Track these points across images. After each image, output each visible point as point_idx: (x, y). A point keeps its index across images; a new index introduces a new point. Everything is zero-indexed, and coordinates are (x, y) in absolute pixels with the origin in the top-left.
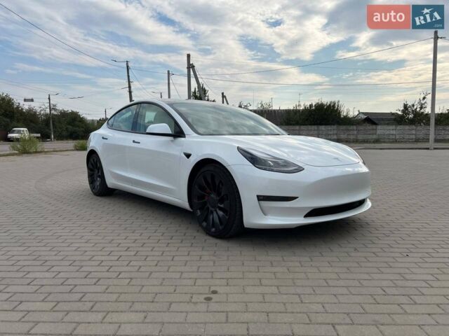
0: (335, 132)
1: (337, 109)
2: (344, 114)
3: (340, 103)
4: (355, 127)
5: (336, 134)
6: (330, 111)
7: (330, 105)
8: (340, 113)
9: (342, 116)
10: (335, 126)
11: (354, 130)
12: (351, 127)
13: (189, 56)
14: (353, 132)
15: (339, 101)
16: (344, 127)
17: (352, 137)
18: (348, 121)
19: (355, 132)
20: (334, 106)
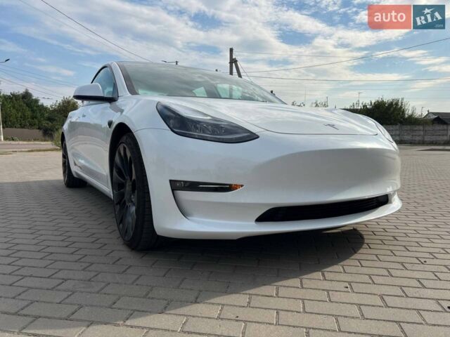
0: (398, 132)
1: (401, 107)
2: (409, 112)
3: (405, 100)
4: (421, 128)
5: (399, 135)
6: (392, 109)
7: (392, 103)
8: (403, 112)
9: (406, 116)
10: (398, 127)
11: (420, 130)
12: (417, 128)
13: (231, 50)
14: (419, 133)
15: (403, 99)
16: (409, 127)
17: (417, 138)
18: (413, 121)
19: (422, 133)
20: (397, 104)
